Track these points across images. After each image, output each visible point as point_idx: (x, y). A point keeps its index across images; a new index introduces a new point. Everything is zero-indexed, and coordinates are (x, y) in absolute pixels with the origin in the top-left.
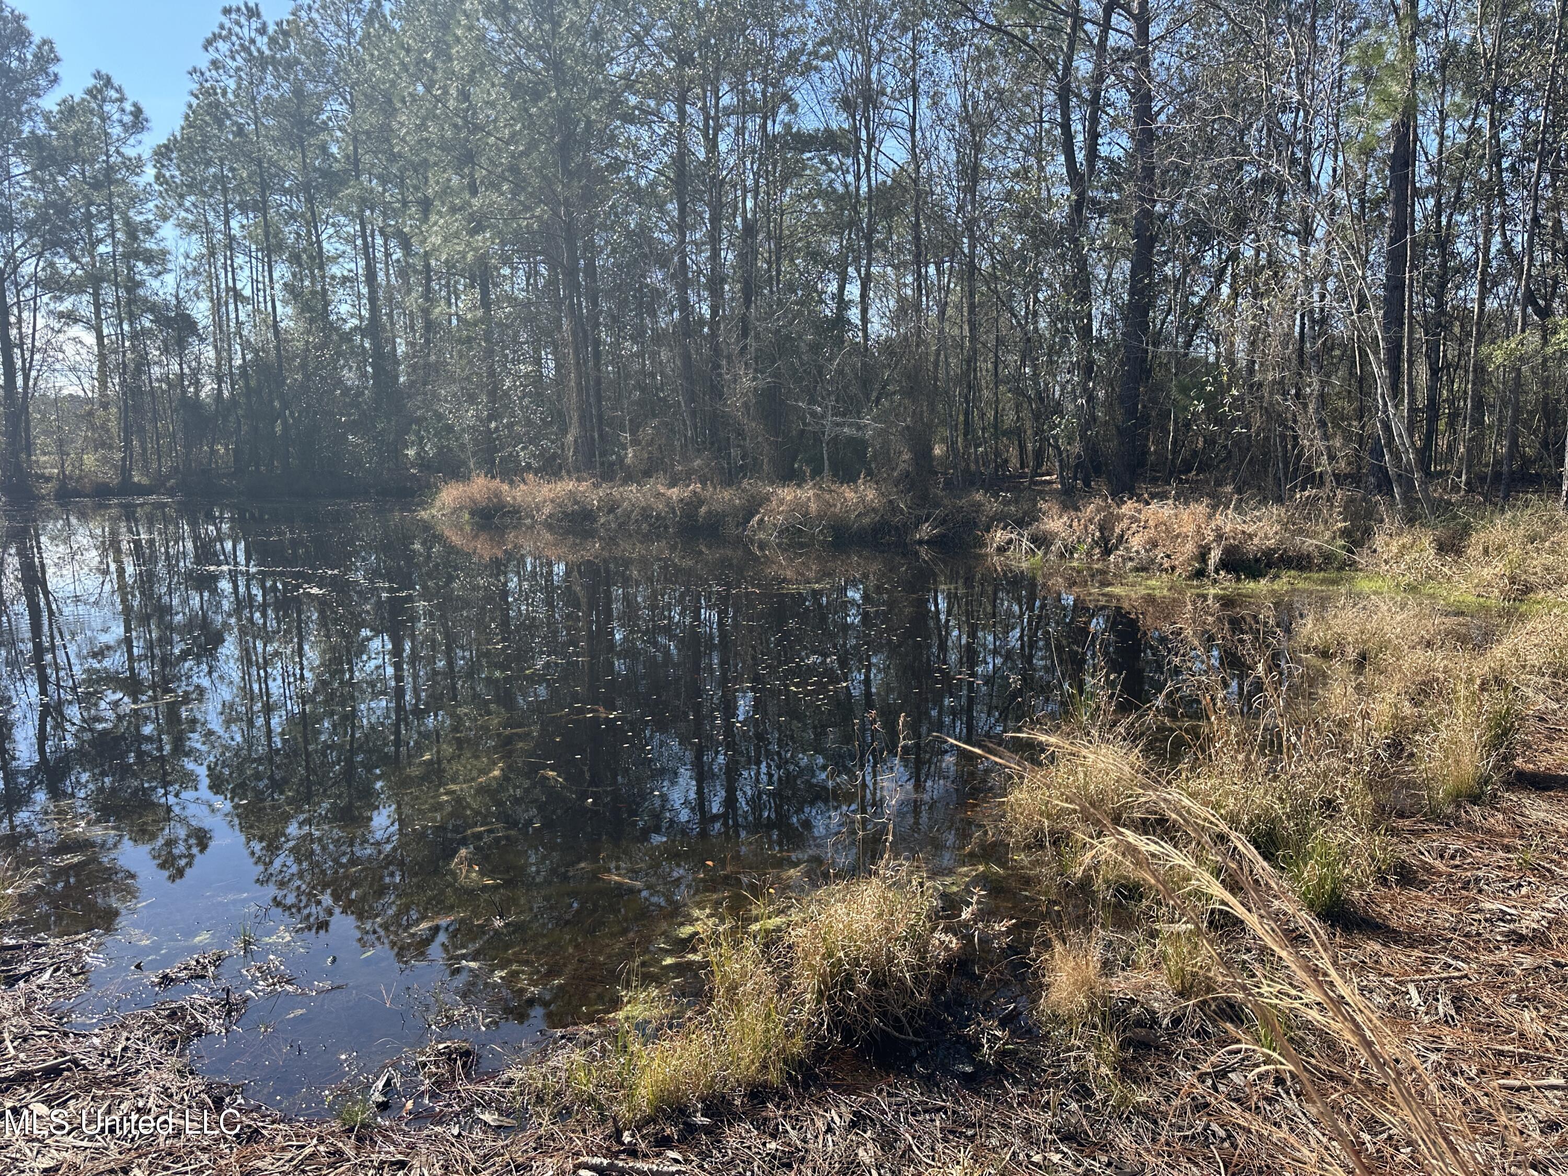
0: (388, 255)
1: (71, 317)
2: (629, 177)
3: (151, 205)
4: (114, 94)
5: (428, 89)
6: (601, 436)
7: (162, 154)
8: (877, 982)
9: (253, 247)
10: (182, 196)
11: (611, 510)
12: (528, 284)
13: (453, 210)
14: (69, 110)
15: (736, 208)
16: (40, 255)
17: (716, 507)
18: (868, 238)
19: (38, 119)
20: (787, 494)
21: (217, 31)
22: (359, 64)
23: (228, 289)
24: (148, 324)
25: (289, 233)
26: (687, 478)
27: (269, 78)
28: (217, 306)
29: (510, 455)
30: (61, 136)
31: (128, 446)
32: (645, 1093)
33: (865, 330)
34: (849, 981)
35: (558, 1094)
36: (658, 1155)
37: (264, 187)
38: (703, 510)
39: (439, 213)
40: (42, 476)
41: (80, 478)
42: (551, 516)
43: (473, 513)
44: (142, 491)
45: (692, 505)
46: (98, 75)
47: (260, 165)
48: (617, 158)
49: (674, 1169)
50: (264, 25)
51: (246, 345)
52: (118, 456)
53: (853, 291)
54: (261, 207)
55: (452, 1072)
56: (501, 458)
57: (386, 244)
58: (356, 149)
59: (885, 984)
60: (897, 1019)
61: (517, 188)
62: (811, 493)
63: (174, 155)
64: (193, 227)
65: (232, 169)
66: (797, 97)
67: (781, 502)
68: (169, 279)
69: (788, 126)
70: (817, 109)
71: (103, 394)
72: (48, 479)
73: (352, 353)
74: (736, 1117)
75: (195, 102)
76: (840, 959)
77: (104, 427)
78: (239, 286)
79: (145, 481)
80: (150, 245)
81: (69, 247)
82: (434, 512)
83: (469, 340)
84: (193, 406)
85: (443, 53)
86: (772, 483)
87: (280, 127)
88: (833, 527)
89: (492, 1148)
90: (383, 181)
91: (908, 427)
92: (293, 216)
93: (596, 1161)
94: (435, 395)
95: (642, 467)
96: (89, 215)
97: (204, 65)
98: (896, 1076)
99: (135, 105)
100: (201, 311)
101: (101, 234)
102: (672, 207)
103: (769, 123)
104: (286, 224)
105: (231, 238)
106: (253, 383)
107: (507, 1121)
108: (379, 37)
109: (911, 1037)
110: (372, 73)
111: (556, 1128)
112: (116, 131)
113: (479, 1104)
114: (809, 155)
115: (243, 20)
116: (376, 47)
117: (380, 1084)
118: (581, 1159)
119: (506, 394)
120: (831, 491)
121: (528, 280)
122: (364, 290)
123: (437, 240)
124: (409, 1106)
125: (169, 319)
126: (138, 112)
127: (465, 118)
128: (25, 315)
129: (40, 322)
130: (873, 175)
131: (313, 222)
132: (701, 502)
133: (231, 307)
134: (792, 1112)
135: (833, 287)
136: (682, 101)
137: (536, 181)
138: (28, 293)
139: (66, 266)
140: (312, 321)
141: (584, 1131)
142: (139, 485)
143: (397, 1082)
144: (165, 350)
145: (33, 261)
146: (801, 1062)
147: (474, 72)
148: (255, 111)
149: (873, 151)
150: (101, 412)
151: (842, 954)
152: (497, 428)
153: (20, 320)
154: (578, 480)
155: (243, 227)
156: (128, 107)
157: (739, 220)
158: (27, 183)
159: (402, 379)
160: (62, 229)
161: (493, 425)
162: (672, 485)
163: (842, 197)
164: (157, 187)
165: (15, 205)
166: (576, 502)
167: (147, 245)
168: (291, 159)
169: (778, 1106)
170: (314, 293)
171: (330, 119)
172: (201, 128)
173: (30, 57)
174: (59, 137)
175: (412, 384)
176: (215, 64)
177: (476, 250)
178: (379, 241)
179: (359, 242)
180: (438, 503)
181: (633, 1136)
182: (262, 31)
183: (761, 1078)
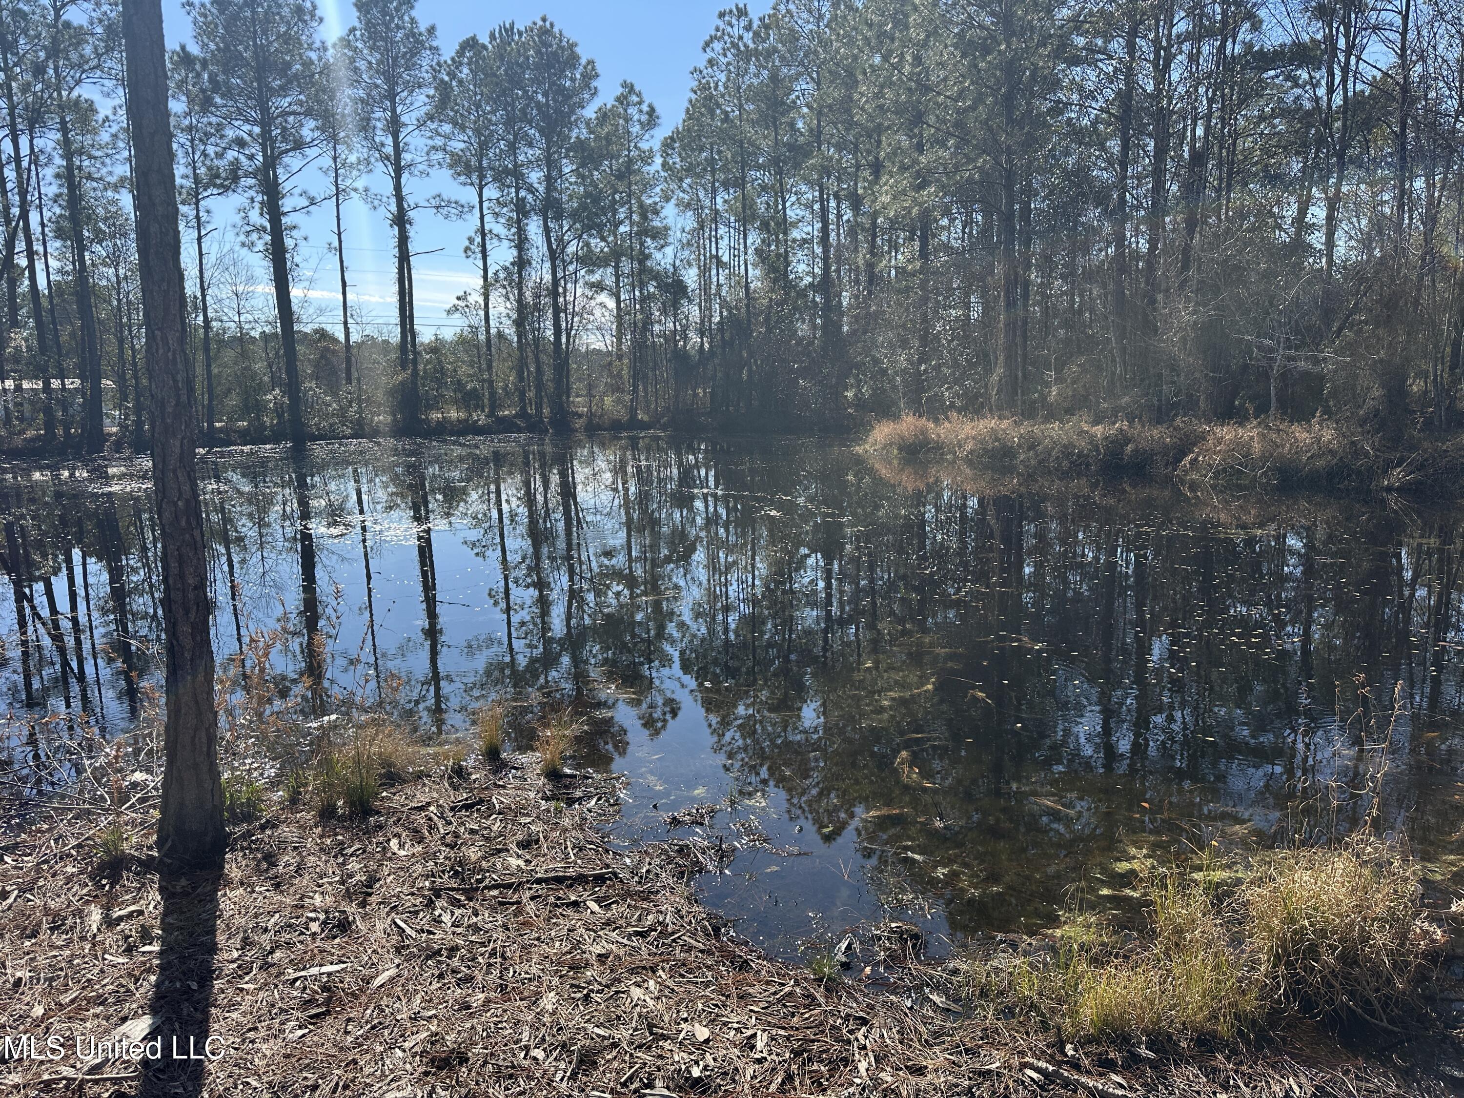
0: (839, 216)
1: (599, 287)
2: (1070, 119)
3: (658, 189)
4: (635, 99)
5: (885, 58)
6: (1025, 376)
7: (668, 144)
8: (1349, 959)
9: (732, 219)
10: (681, 180)
11: (1032, 447)
12: (963, 232)
13: (903, 168)
14: (604, 116)
15: (1184, 137)
16: (580, 237)
17: (1143, 444)
18: (1341, 156)
19: (582, 126)
20: (1227, 433)
21: (713, 33)
22: (825, 44)
23: (711, 257)
24: (652, 290)
25: (760, 203)
26: (1113, 416)
27: (752, 69)
28: (704, 272)
29: (936, 395)
30: (598, 138)
31: (635, 391)
32: (1088, 1012)
33: (1330, 256)
34: (1313, 951)
35: (1001, 993)
36: (1101, 1075)
37: (744, 165)
38: (1130, 448)
39: (890, 172)
40: (576, 413)
41: (602, 415)
42: (971, 452)
43: (900, 449)
44: (645, 426)
45: (1117, 444)
46: (624, 85)
47: (741, 146)
48: (1060, 101)
49: (1120, 1092)
50: (750, 23)
51: (724, 304)
52: (628, 398)
53: (1318, 213)
54: (740, 183)
55: (904, 950)
56: (928, 398)
57: (838, 206)
58: (819, 121)
59: (1356, 962)
60: (1368, 1002)
61: (963, 141)
62: (1254, 433)
63: (677, 145)
64: (688, 205)
65: (719, 152)
66: (1262, 13)
67: (1220, 441)
68: (669, 250)
69: (1249, 46)
70: (1286, 22)
71: (619, 349)
72: (580, 416)
73: (806, 306)
74: (1181, 1059)
75: (694, 97)
76: (1303, 927)
77: (619, 375)
78: (720, 254)
79: (646, 418)
80: (656, 223)
81: (600, 228)
82: (867, 447)
83: (908, 289)
84: (681, 356)
85: (901, 24)
86: (1209, 423)
87: (759, 110)
88: (1279, 470)
89: (942, 1027)
90: (839, 148)
91: (1381, 361)
92: (764, 188)
93: (1042, 1064)
94: (874, 341)
95: (1065, 405)
96: (614, 201)
97: (702, 64)
98: (1366, 1060)
99: (650, 106)
100: (691, 277)
101: (622, 216)
102: (1114, 146)
103: (1229, 43)
104: (759, 196)
105: (717, 212)
106: (727, 336)
107: (954, 1007)
108: (845, 17)
109: (1385, 1024)
110: (837, 51)
111: (1000, 1023)
112: (635, 129)
113: (928, 985)
114: (1272, 73)
115: (734, 21)
116: (842, 26)
117: (843, 946)
118: (1027, 1059)
119: (937, 337)
120: (1279, 430)
121: (964, 228)
122: (818, 250)
123: (886, 199)
124: (868, 970)
125: (667, 284)
126: (652, 110)
127: (918, 82)
128: (569, 286)
129: (579, 291)
130: (1350, 85)
131: (781, 192)
132: (1128, 441)
133: (714, 272)
134: (1244, 1068)
135: (1291, 211)
136: (1133, 33)
137: (980, 134)
138: (571, 268)
139: (597, 245)
140: (775, 281)
141: (1027, 1034)
142: (642, 421)
143: (857, 946)
144: (664, 312)
145: (575, 242)
146: (1254, 1022)
147: (928, 37)
148: (739, 99)
149: (1353, 59)
150: (617, 363)
151: (1306, 923)
152: (926, 370)
153: (565, 289)
154: (1000, 418)
155: (725, 201)
156: (645, 108)
157: (1186, 148)
158: (573, 180)
159: (846, 328)
160: (596, 214)
161: (923, 368)
162: (1096, 423)
163: (1309, 113)
164: (663, 174)
165: (565, 198)
166: (997, 439)
167: (654, 224)
168: (765, 137)
169: (1228, 1059)
170: (778, 255)
171: (798, 97)
172: (698, 120)
173: (578, 76)
174: (595, 140)
175: (854, 333)
176: (711, 62)
177: (920, 205)
178: (833, 204)
179: (817, 207)
180: (871, 440)
181: (1076, 1050)
182: (748, 28)
183: (1209, 1026)
